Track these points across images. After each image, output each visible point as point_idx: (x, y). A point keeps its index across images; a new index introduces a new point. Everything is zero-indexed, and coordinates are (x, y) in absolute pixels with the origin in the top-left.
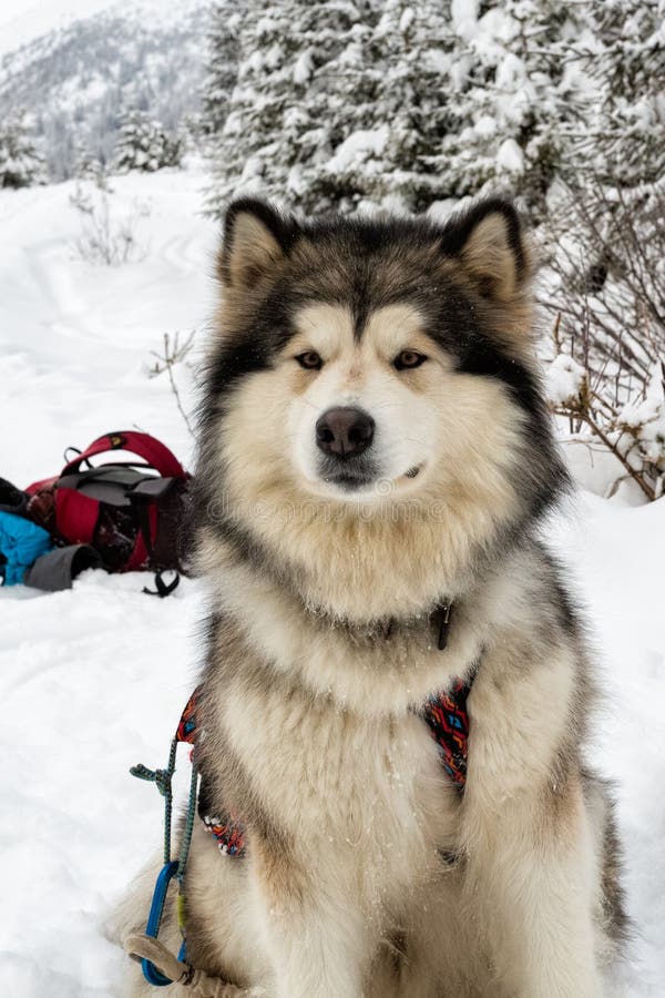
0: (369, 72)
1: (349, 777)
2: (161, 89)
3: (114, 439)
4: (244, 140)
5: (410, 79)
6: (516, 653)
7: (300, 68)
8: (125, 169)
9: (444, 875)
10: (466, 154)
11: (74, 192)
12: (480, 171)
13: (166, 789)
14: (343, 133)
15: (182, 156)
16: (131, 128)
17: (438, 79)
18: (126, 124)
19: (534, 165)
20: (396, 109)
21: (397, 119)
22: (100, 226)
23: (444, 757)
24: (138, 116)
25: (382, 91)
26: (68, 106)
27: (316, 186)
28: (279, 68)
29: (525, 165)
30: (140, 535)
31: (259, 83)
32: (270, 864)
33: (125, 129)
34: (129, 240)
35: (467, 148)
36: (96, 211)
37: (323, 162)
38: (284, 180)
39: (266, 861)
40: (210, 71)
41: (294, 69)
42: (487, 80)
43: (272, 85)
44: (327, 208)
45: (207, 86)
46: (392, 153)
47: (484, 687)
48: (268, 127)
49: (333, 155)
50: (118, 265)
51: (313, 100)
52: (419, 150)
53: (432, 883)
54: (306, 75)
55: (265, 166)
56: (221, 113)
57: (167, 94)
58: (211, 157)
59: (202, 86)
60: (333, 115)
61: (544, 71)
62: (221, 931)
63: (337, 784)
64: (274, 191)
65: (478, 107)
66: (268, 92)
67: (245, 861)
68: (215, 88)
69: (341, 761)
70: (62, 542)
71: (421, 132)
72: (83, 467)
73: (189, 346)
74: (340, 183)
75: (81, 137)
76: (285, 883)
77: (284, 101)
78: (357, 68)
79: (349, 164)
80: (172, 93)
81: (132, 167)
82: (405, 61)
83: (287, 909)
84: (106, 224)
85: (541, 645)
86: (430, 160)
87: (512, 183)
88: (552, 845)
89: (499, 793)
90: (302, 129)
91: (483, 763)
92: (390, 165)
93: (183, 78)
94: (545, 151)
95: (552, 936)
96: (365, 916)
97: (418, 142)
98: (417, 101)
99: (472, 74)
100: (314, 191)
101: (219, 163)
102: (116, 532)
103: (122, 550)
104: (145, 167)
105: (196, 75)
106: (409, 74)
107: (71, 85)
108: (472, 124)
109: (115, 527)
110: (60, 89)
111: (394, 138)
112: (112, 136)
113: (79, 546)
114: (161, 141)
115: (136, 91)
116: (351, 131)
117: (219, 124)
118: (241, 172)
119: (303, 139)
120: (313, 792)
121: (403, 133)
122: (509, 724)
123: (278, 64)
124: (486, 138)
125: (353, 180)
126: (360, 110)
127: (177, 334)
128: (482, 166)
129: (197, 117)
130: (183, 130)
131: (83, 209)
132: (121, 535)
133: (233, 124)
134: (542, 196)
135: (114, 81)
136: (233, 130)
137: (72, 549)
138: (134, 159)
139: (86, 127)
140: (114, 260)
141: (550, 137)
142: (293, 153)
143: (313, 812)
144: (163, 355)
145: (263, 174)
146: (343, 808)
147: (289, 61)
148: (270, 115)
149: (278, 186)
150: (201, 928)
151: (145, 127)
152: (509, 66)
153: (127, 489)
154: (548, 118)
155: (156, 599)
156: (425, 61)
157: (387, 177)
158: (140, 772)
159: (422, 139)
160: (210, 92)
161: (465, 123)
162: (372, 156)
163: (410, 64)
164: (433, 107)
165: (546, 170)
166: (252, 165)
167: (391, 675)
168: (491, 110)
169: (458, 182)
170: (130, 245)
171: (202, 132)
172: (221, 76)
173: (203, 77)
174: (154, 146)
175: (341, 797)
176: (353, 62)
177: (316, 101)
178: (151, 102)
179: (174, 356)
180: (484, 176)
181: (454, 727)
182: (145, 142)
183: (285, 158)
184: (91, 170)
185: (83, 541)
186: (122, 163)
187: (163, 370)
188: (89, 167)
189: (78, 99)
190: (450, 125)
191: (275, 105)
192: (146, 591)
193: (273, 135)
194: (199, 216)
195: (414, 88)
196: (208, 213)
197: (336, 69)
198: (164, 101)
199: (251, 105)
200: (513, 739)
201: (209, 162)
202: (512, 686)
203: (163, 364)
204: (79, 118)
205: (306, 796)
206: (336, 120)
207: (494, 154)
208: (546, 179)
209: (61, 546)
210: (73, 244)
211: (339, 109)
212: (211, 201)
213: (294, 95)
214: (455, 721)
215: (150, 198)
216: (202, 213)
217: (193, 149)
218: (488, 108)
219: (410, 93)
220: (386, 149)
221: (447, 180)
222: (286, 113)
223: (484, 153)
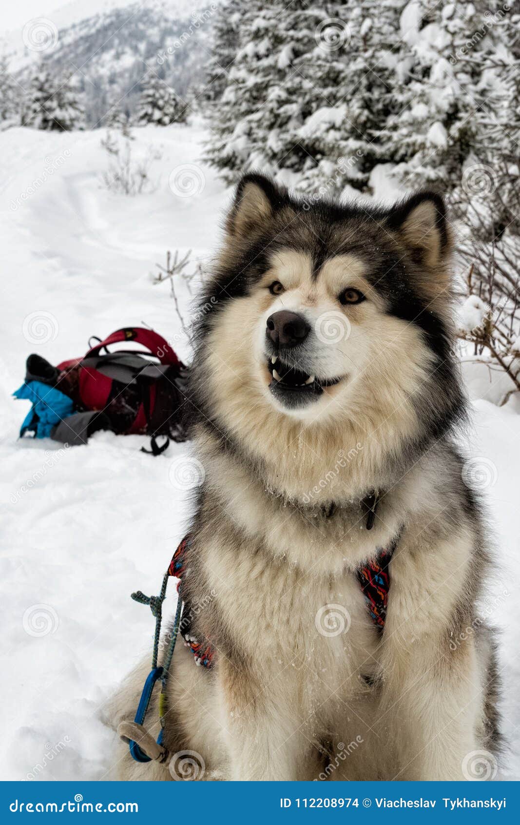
0: (335, 64)
1: (297, 617)
2: (176, 64)
3: (127, 333)
4: (237, 107)
5: (365, 71)
6: (428, 531)
7: (283, 57)
8: (144, 122)
9: (364, 694)
10: (404, 131)
11: (105, 138)
12: (414, 144)
13: (158, 612)
14: (312, 107)
15: (188, 115)
16: (151, 92)
17: (387, 73)
18: (148, 89)
19: (455, 142)
20: (354, 93)
21: (354, 101)
22: (123, 165)
23: (370, 606)
24: (157, 83)
25: (344, 78)
26: (105, 72)
27: (289, 146)
28: (267, 56)
29: (448, 142)
30: (142, 407)
31: (251, 66)
32: (232, 677)
33: (146, 92)
34: (144, 176)
35: (405, 126)
36: (121, 153)
37: (295, 129)
38: (264, 139)
39: (230, 675)
40: (214, 53)
41: (278, 57)
42: (424, 76)
43: (261, 68)
44: (296, 164)
45: (211, 65)
46: (348, 126)
47: (402, 555)
48: (255, 99)
49: (303, 124)
50: (134, 194)
51: (290, 82)
52: (369, 125)
53: (356, 700)
54: (287, 62)
55: (251, 129)
56: (220, 86)
57: (180, 68)
58: (211, 117)
59: (207, 64)
60: (305, 94)
61: (466, 73)
62: (192, 724)
63: (288, 621)
64: (257, 148)
65: (415, 96)
66: (258, 73)
67: (214, 673)
68: (217, 66)
69: (292, 604)
70: (82, 408)
71: (371, 112)
72: (102, 352)
73: (186, 262)
74: (307, 146)
75: (112, 96)
76: (243, 693)
77: (269, 81)
78: (326, 60)
79: (315, 132)
80: (183, 67)
81: (150, 120)
82: (363, 57)
83: (243, 713)
84: (127, 163)
85: (447, 525)
86: (377, 133)
87: (438, 155)
88: (448, 678)
89: (409, 636)
90: (281, 103)
91: (398, 613)
92: (346, 135)
93: (193, 57)
94: (463, 132)
95: (444, 747)
96: (302, 722)
97: (368, 119)
98: (369, 88)
99: (412, 71)
100: (287, 150)
101: (216, 123)
102: (123, 403)
103: (127, 417)
104: (160, 122)
105: (203, 55)
106: (365, 68)
107: (108, 56)
108: (410, 108)
109: (123, 400)
110: (100, 58)
111: (351, 114)
112: (136, 96)
113: (95, 412)
114: (173, 103)
115: (157, 64)
116: (318, 107)
117: (219, 94)
118: (232, 132)
119: (282, 110)
120: (268, 626)
121: (357, 111)
122: (420, 585)
123: (266, 53)
124: (420, 120)
125: (317, 144)
126: (326, 92)
127: (177, 252)
128: (416, 141)
129: (202, 87)
130: (190, 96)
131: (110, 150)
132: (127, 406)
133: (229, 95)
134: (459, 166)
135: (141, 55)
136: (229, 100)
137: (89, 414)
138: (152, 115)
139: (117, 88)
140: (131, 191)
141: (468, 123)
142: (273, 120)
143: (267, 641)
144: (165, 267)
145: (249, 134)
146: (291, 640)
147: (274, 51)
148: (258, 90)
149: (260, 144)
150: (176, 721)
151: (162, 92)
152: (440, 67)
153: (135, 371)
154: (468, 108)
155: (150, 457)
156: (377, 59)
157: (343, 143)
158: (139, 597)
159: (371, 117)
160: (213, 69)
161: (405, 107)
162: (333, 127)
163: (366, 60)
164: (381, 94)
165: (464, 147)
166: (241, 127)
167: (332, 547)
168: (425, 99)
169: (396, 151)
170: (144, 181)
171: (204, 98)
172: (222, 58)
173: (208, 58)
174: (167, 106)
175: (290, 632)
176: (323, 56)
177: (293, 83)
178: (168, 73)
179: (174, 269)
180: (417, 148)
181: (377, 584)
182: (161, 103)
183: (266, 123)
184: (118, 121)
185: (98, 408)
186: (142, 118)
187: (165, 279)
188: (117, 119)
189: (112, 67)
190: (393, 107)
191: (262, 83)
192: (143, 450)
193: (259, 105)
194: (198, 163)
195: (368, 78)
196: (205, 161)
197: (310, 60)
198: (177, 73)
199: (244, 82)
200: (422, 595)
201: (208, 121)
202: (423, 555)
203: (164, 275)
204: (112, 81)
205: (263, 627)
206: (307, 98)
207: (425, 132)
208: (463, 154)
209: (81, 411)
210: (101, 177)
211: (311, 90)
212: (208, 152)
213: (277, 77)
214: (379, 580)
215: (162, 146)
216: (200, 160)
217: (196, 111)
218: (424, 98)
219: (364, 81)
220: (344, 122)
221: (389, 149)
222: (270, 90)
223: (418, 131)
